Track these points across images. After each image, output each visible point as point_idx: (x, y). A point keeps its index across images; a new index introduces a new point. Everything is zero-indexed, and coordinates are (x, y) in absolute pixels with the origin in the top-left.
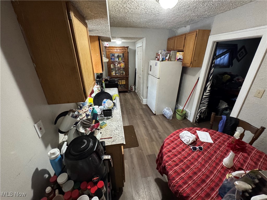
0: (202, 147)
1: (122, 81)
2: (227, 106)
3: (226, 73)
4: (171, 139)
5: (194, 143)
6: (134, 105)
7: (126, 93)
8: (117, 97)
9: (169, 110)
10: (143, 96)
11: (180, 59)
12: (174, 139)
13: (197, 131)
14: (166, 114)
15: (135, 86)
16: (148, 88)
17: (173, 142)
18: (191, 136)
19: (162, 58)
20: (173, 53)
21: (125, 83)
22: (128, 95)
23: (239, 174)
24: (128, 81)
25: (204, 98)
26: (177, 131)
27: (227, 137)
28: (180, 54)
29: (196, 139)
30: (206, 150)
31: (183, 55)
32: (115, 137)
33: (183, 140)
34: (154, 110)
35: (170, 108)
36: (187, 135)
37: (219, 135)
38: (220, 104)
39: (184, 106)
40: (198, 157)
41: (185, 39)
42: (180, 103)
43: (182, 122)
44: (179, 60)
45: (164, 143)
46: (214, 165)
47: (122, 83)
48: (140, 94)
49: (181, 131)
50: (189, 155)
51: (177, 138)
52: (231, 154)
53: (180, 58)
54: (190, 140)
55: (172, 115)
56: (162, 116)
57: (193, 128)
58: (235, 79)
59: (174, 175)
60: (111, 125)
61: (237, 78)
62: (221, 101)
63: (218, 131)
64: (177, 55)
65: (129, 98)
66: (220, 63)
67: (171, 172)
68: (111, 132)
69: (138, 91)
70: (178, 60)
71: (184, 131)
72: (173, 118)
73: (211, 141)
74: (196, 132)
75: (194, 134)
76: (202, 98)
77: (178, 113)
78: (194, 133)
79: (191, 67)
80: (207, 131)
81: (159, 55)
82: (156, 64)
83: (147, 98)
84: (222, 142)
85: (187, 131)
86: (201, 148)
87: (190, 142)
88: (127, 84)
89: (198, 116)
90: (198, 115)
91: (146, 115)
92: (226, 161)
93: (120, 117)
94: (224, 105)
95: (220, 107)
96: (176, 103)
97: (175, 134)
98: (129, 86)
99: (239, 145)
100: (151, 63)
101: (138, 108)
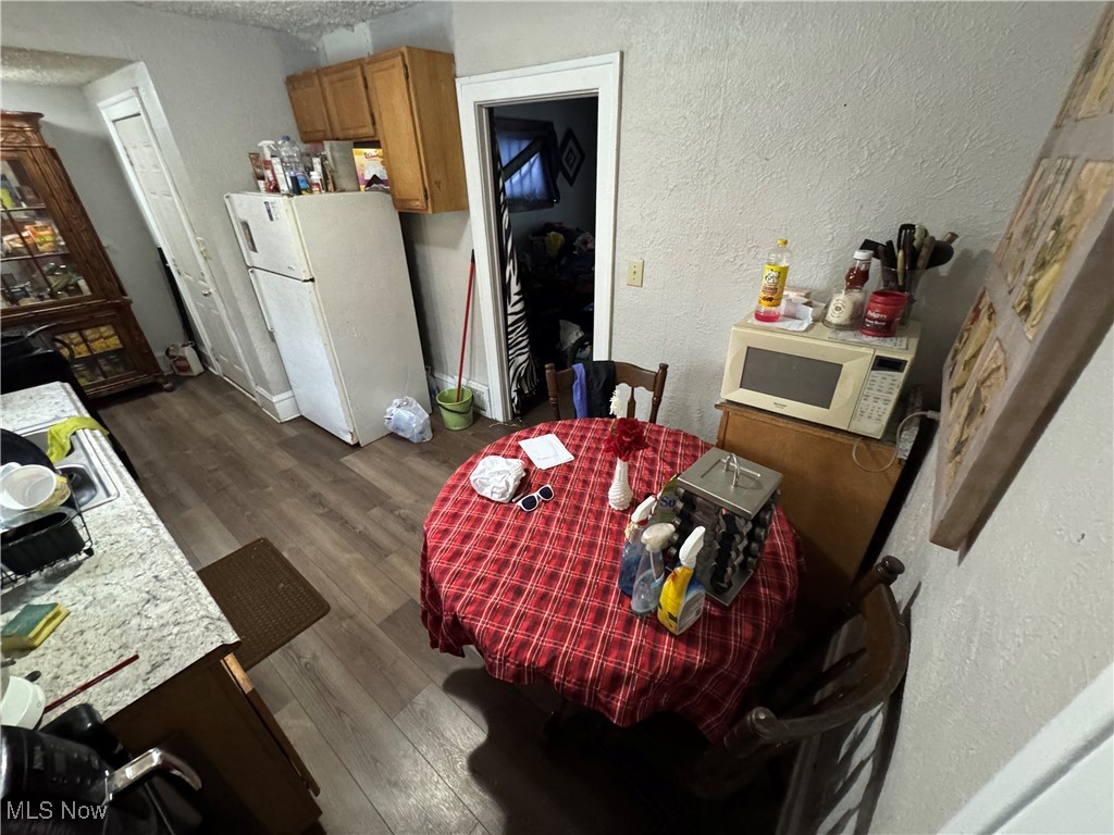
0: (548, 486)
1: (88, 333)
2: (580, 335)
3: (549, 227)
4: (448, 508)
5: (524, 485)
6: (231, 444)
7: (154, 398)
8: (80, 432)
9: (408, 408)
10: (266, 385)
11: (375, 179)
12: (459, 505)
13: (522, 443)
14: (403, 426)
15: (195, 348)
16: (279, 336)
17: (455, 516)
18: (507, 468)
19: (291, 178)
20: (337, 155)
21: (120, 338)
22: (173, 405)
23: (646, 509)
24: (137, 327)
25: (512, 324)
26: (458, 470)
27: (602, 427)
28: (367, 156)
29: (526, 470)
30: (561, 490)
31: (383, 163)
32: (155, 644)
33: (486, 493)
34: (345, 427)
35: (411, 399)
36: (494, 470)
37: (582, 428)
38: (561, 332)
39: (458, 372)
40: (546, 524)
41: (366, 87)
42: (441, 364)
43: (470, 433)
44: (374, 185)
45: (425, 536)
46: (592, 522)
47: (99, 347)
48: (244, 376)
49: (472, 465)
50: (520, 530)
51: (465, 496)
52: (620, 467)
53: (375, 176)
54: (507, 484)
55: (429, 422)
56: (391, 442)
57: (508, 439)
58: (576, 243)
59: (494, 626)
60: (100, 596)
61: (580, 238)
62: (562, 322)
63: (576, 418)
64: (357, 165)
65: (186, 416)
66: (522, 189)
67: (481, 624)
68: (118, 632)
69: (224, 368)
70: (369, 184)
71: (482, 461)
72: (433, 431)
73: (566, 456)
74: (519, 448)
75: (515, 457)
76: (507, 326)
77: (447, 405)
78: (512, 453)
79: (430, 211)
80: (548, 432)
81: (268, 164)
82: (269, 211)
83: (288, 386)
84: (594, 446)
85: (493, 457)
86: (546, 493)
87: (510, 490)
88: (135, 348)
89: (514, 394)
90: (514, 388)
91: (318, 466)
92: (616, 495)
93: (149, 532)
94: (574, 335)
95: (564, 343)
96: (427, 369)
97: (454, 487)
98: (159, 354)
99: (628, 436)
100: (238, 209)
101: (258, 446)
